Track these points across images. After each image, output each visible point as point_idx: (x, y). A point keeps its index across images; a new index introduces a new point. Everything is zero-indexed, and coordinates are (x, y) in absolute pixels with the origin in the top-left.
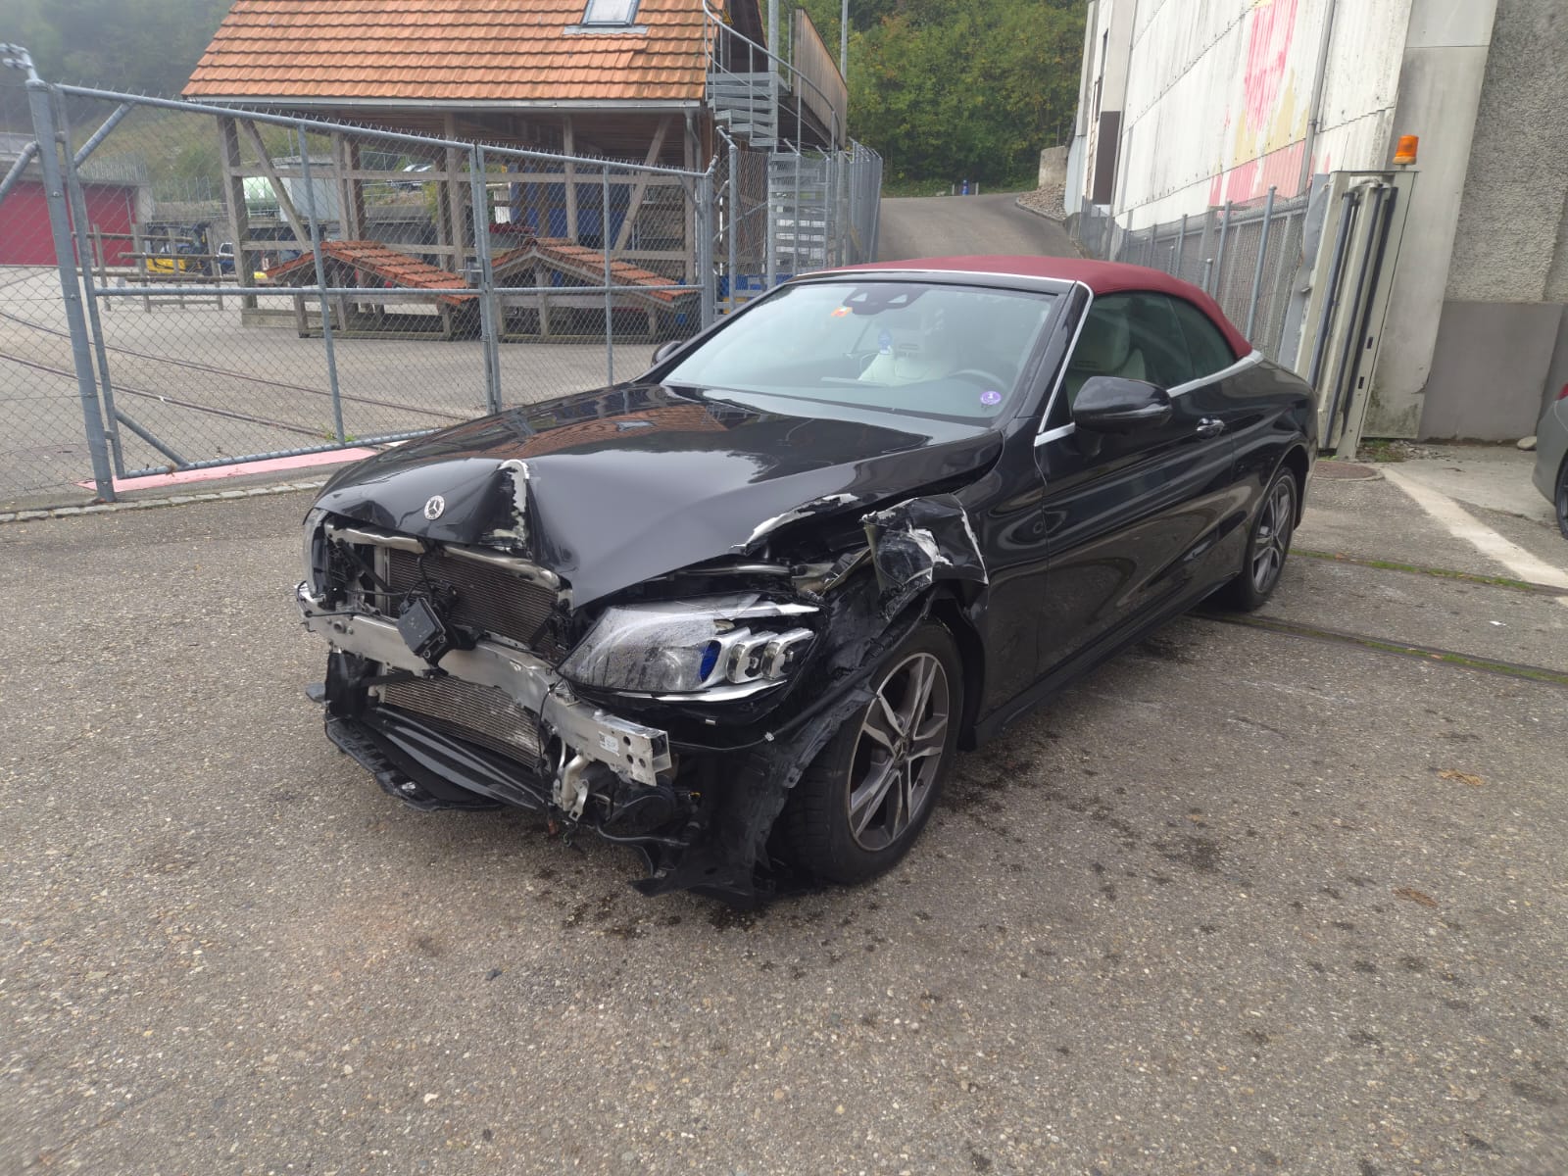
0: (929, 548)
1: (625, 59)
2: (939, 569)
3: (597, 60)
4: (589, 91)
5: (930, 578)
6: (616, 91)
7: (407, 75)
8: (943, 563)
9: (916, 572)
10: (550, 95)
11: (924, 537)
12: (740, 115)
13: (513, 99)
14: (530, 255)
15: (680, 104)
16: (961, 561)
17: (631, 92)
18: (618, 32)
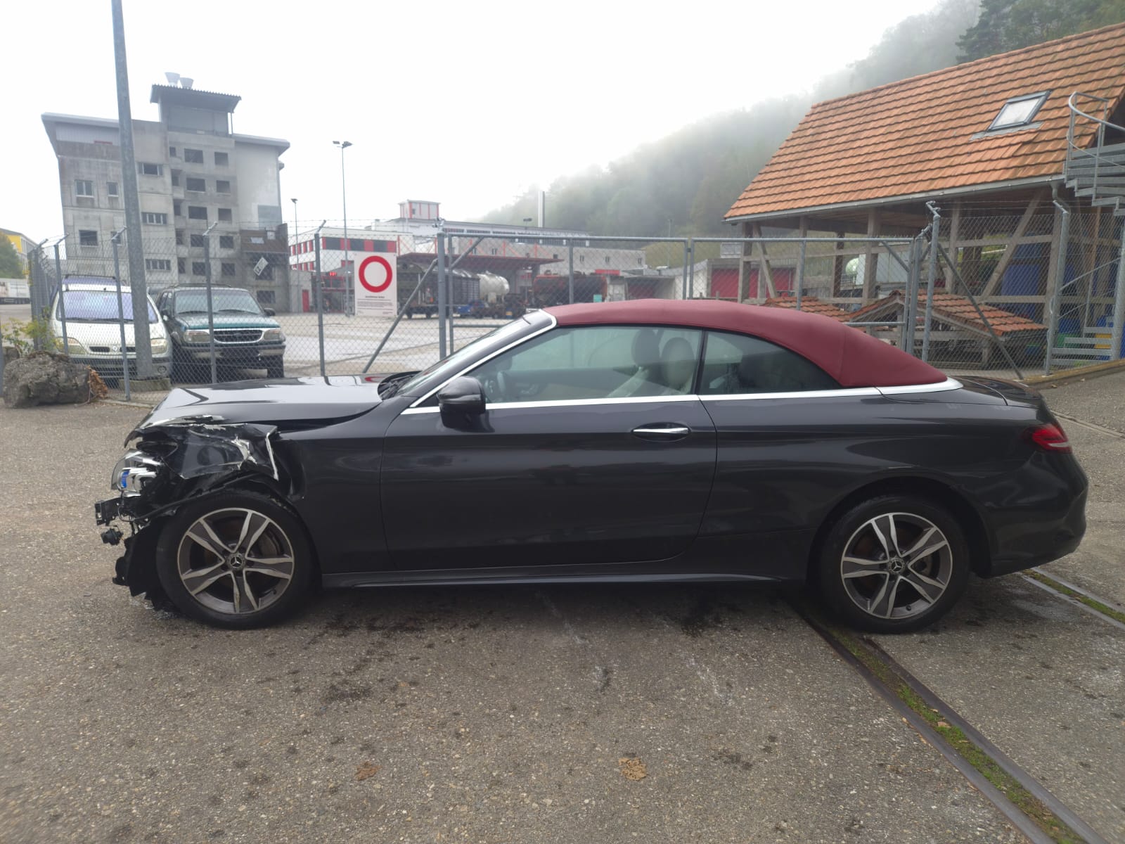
0: (245, 452)
1: (1013, 149)
2: (247, 464)
3: (989, 155)
4: (973, 179)
5: (239, 466)
6: (995, 176)
7: (848, 188)
8: (251, 461)
9: (232, 461)
10: (941, 187)
11: (243, 444)
12: (1086, 181)
13: (914, 193)
14: (894, 302)
15: (1048, 179)
16: (261, 462)
17: (1008, 175)
18: (1015, 131)
